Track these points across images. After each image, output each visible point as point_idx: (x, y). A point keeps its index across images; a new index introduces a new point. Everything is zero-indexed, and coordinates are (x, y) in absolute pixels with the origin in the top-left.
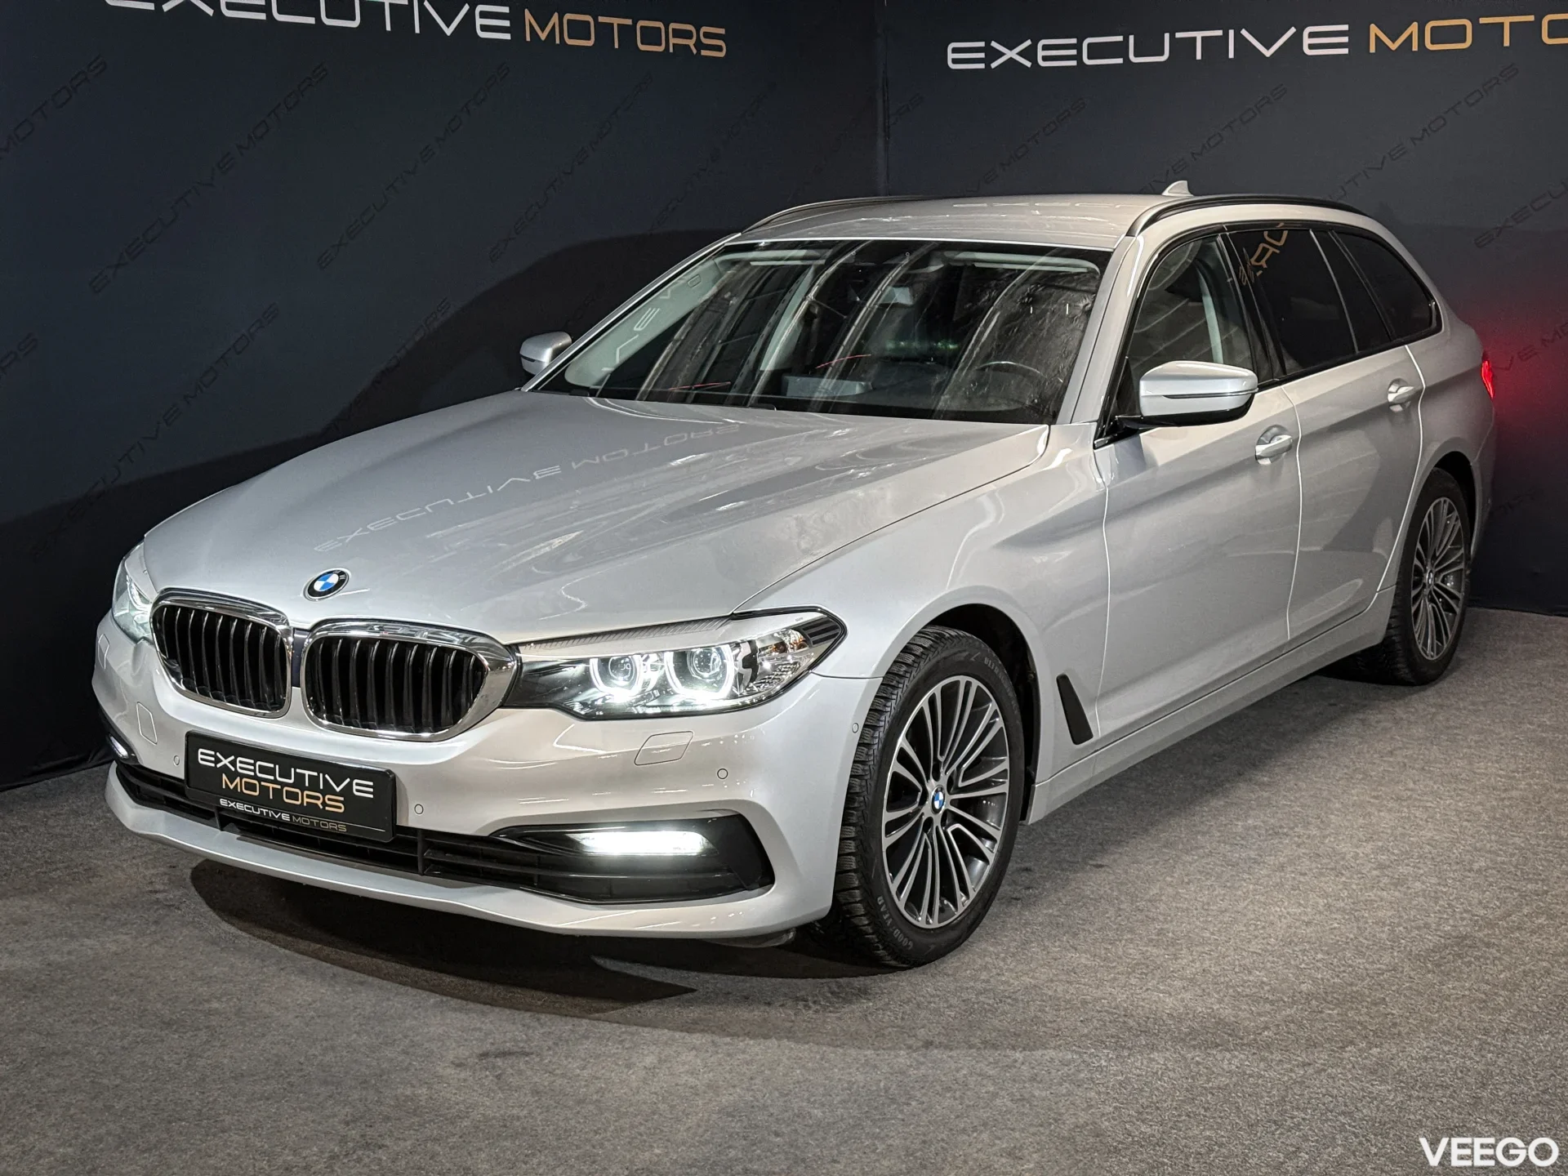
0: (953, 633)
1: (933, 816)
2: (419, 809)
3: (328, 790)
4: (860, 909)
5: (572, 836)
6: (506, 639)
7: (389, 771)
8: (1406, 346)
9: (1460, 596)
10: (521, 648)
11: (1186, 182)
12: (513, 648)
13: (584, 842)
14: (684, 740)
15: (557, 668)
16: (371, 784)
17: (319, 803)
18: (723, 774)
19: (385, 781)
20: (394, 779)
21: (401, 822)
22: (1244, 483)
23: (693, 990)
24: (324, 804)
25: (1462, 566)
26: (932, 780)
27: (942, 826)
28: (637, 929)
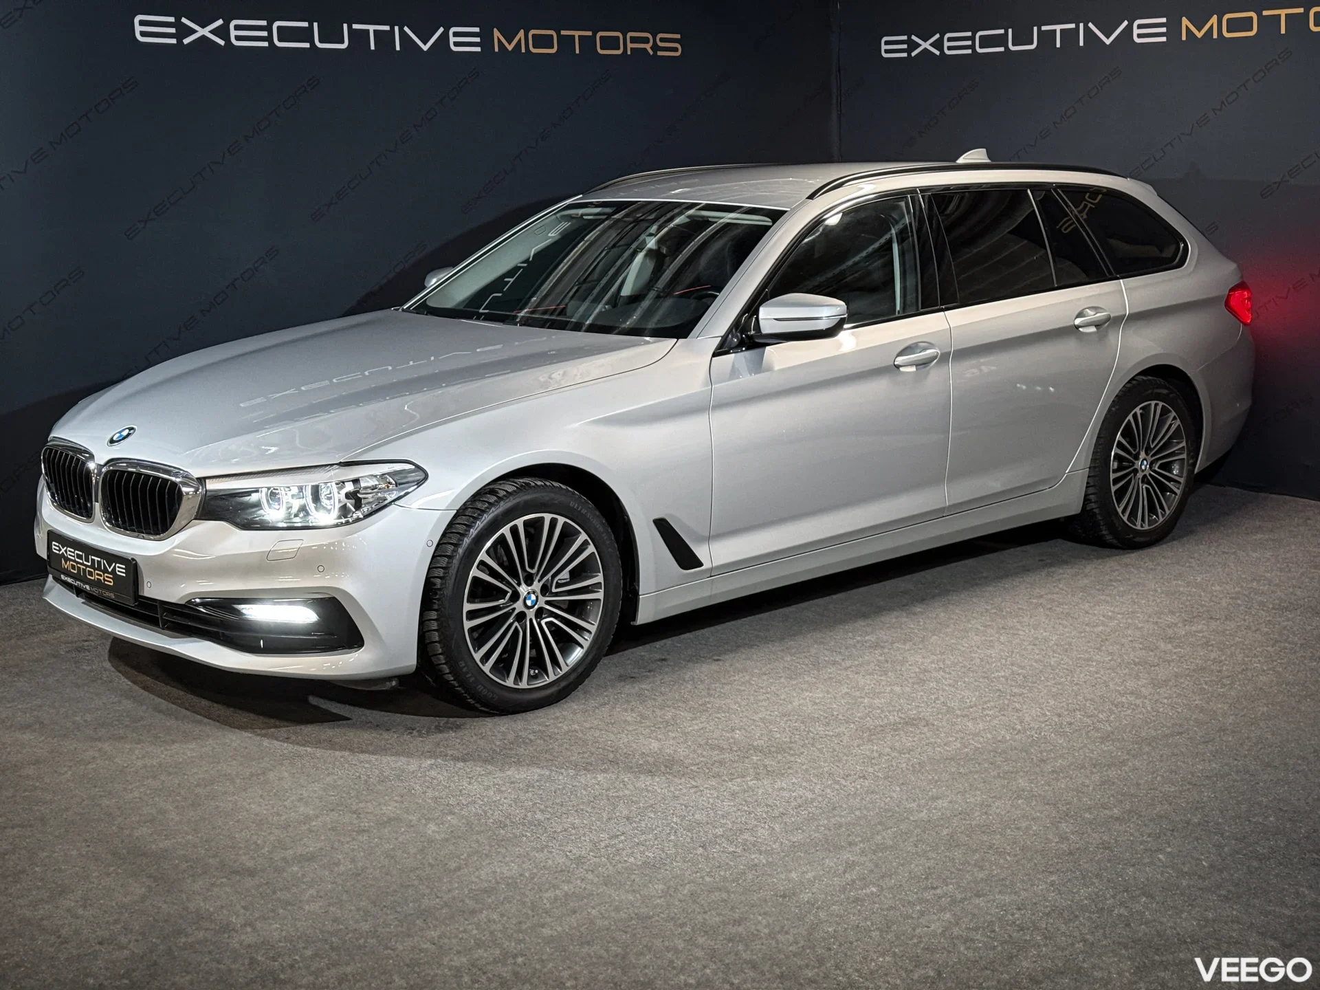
0: (539, 483)
1: (526, 611)
2: (149, 584)
3: (105, 571)
4: (446, 669)
5: (236, 606)
6: (197, 473)
7: (133, 559)
8: (1121, 280)
9: (1182, 480)
10: (207, 481)
11: (984, 150)
12: (202, 481)
13: (244, 611)
14: (298, 545)
15: (249, 493)
16: (124, 567)
17: (102, 578)
18: (321, 569)
19: (132, 565)
20: (136, 565)
21: (141, 594)
22: (880, 386)
23: (348, 719)
24: (104, 579)
25: (1184, 456)
26: (524, 585)
27: (536, 618)
28: (271, 670)
